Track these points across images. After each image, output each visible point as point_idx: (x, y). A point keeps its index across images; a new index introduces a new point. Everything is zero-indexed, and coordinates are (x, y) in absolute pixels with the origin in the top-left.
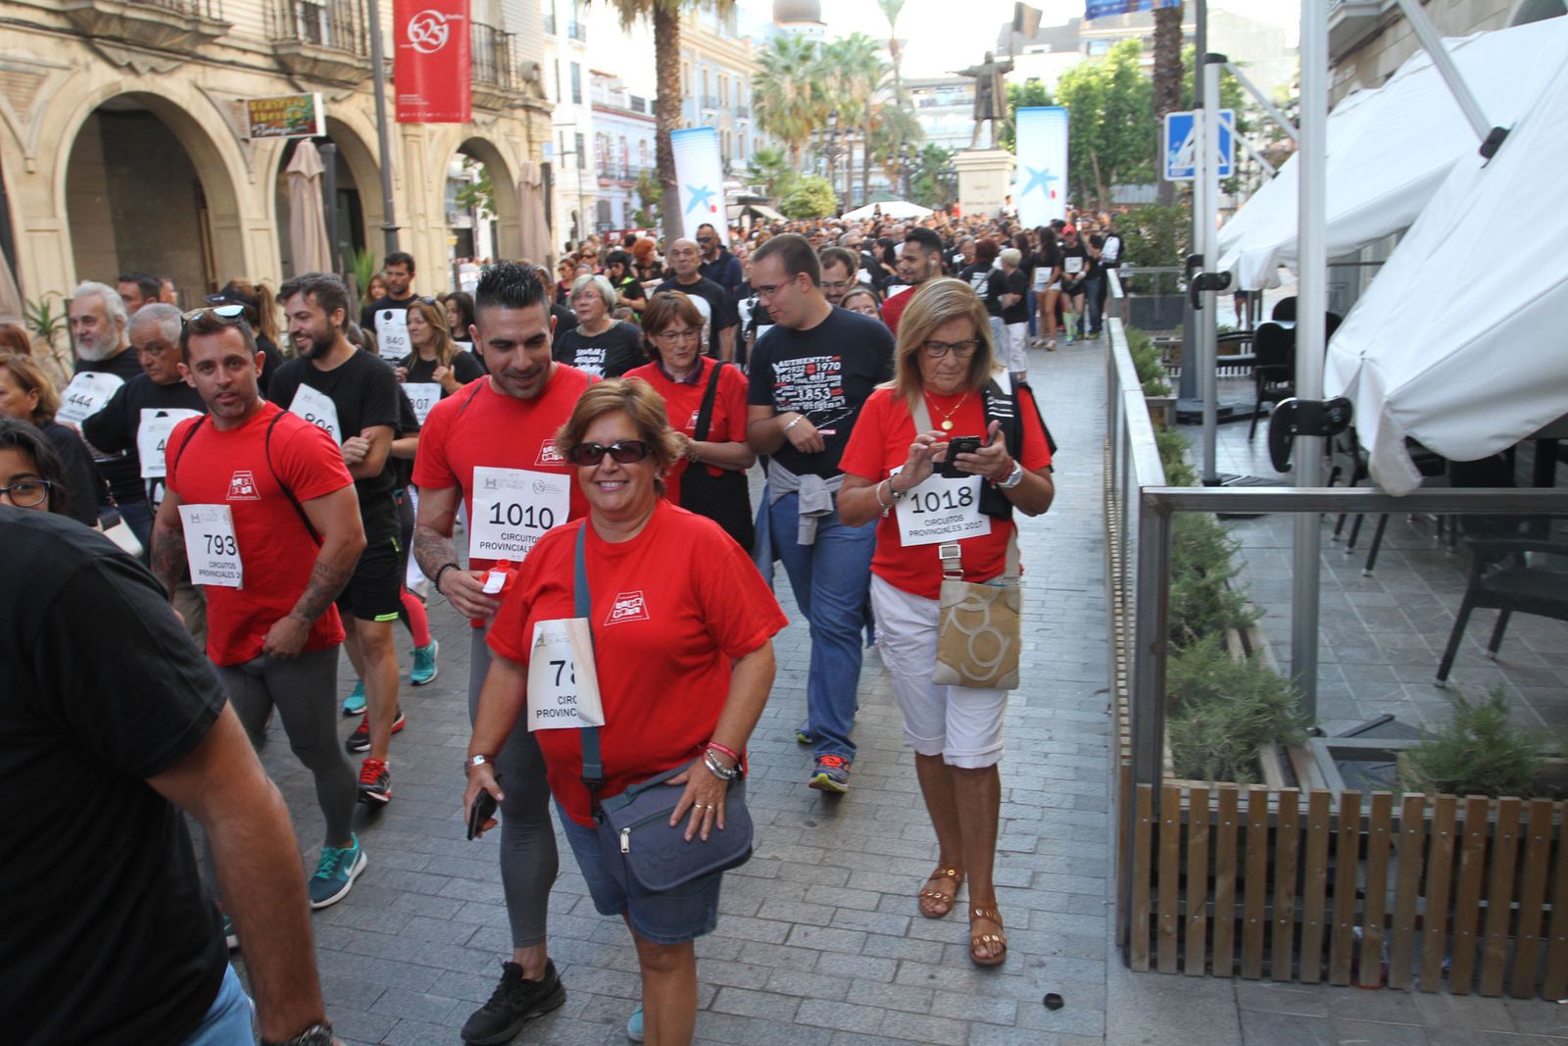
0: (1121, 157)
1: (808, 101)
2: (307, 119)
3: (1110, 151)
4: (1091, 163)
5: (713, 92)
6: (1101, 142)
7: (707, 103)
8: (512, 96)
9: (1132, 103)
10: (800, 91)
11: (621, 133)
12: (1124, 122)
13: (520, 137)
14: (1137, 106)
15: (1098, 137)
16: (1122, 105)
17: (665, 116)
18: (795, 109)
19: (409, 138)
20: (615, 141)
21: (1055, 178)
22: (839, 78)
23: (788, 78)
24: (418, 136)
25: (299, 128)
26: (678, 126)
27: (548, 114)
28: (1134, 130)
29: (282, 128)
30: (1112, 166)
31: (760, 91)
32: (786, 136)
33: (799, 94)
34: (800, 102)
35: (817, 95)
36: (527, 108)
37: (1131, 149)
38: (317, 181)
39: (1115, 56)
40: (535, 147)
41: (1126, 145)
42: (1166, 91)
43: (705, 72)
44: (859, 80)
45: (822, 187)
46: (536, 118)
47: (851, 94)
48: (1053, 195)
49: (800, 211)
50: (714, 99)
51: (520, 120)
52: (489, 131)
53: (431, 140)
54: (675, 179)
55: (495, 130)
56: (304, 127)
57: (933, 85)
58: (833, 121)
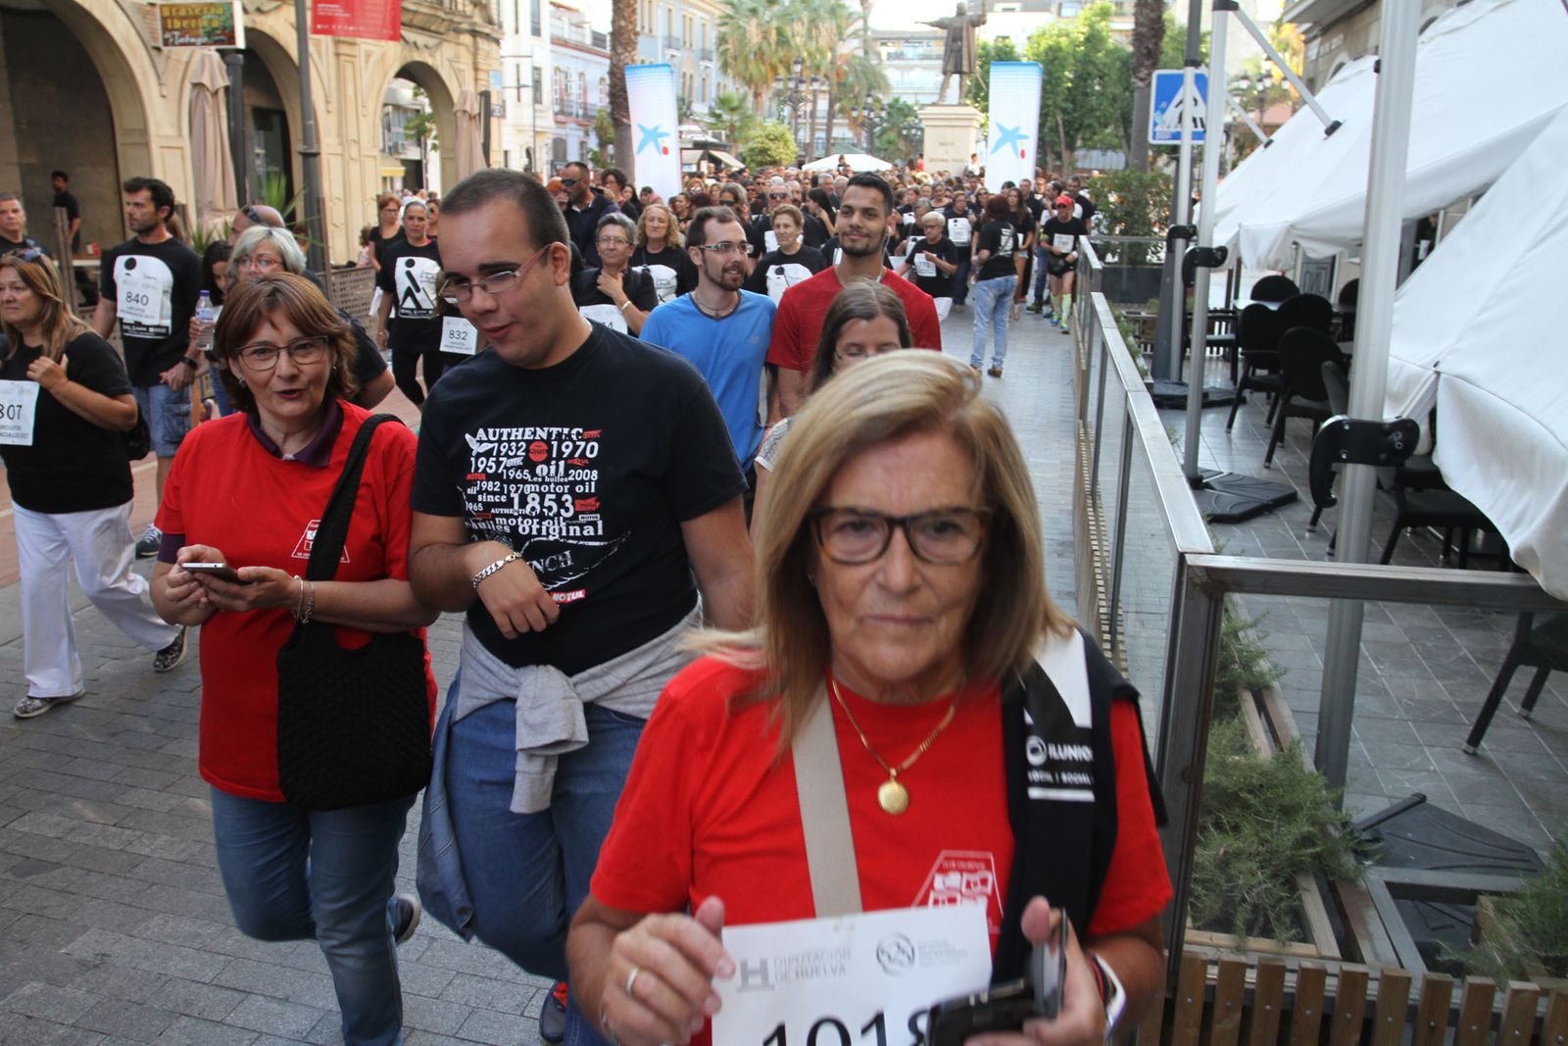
0: (1087, 122)
1: (773, 47)
2: (224, 28)
3: (1076, 115)
4: (1057, 125)
5: (677, 32)
6: (1070, 106)
7: (670, 42)
8: (457, 19)
9: (1101, 67)
10: (765, 36)
11: (580, 70)
12: (1092, 88)
13: (465, 64)
14: (1106, 71)
15: (1066, 100)
16: (1091, 69)
17: (620, 50)
18: (760, 54)
19: (342, 58)
20: (575, 77)
21: (1025, 137)
22: (806, 24)
23: (754, 22)
24: (354, 56)
25: (216, 38)
26: (633, 61)
27: (497, 42)
28: (1101, 95)
29: (197, 37)
30: (1078, 130)
31: (725, 34)
32: (749, 81)
33: (765, 38)
34: (765, 46)
35: (783, 40)
36: (474, 33)
37: (1098, 114)
38: (221, 95)
39: (1086, 19)
40: (481, 75)
41: (1092, 110)
42: (1145, 51)
43: (670, 10)
44: (827, 27)
45: (783, 135)
46: (483, 44)
47: (817, 42)
48: (1023, 154)
49: (759, 158)
50: (678, 40)
51: (466, 46)
52: (431, 56)
53: (367, 61)
54: (628, 118)
55: (438, 55)
56: (222, 37)
57: (902, 38)
58: (798, 68)
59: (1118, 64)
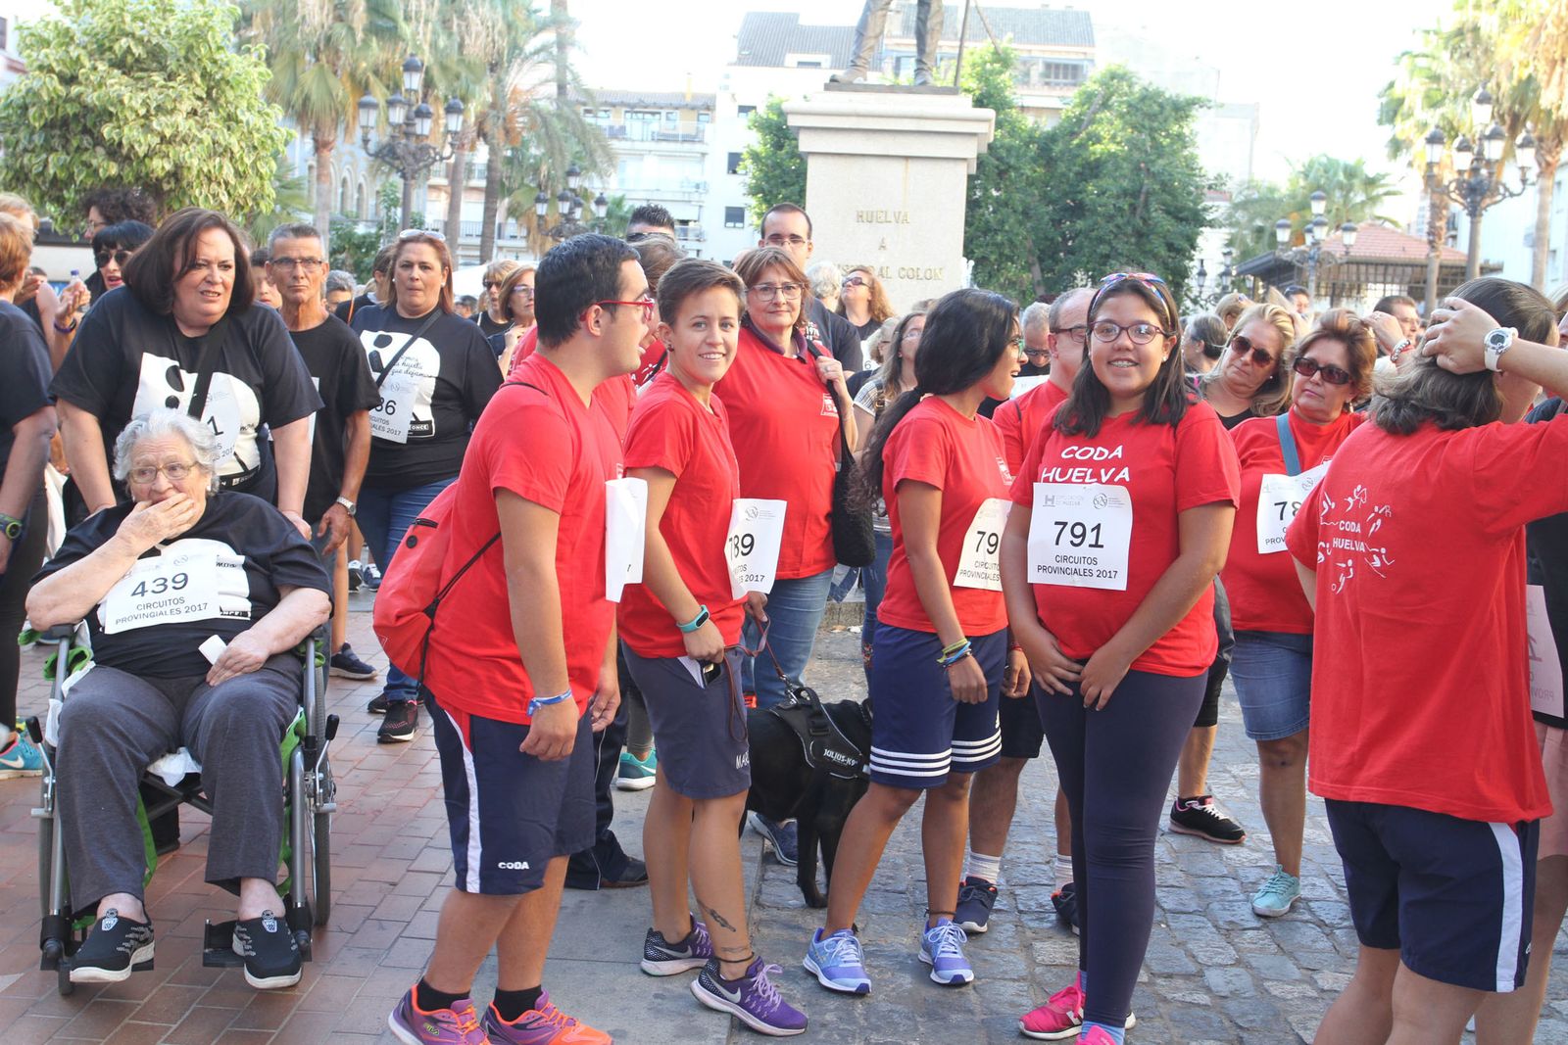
1: (360, 36)
10: (341, 12)
12: (986, 190)
14: (1013, 161)
18: (326, 47)
28: (1001, 204)
33: (339, 19)
34: (340, 30)
35: (382, 21)
37: (999, 238)
39: (974, 65)
47: (461, 46)
57: (623, 104)
58: (414, 81)
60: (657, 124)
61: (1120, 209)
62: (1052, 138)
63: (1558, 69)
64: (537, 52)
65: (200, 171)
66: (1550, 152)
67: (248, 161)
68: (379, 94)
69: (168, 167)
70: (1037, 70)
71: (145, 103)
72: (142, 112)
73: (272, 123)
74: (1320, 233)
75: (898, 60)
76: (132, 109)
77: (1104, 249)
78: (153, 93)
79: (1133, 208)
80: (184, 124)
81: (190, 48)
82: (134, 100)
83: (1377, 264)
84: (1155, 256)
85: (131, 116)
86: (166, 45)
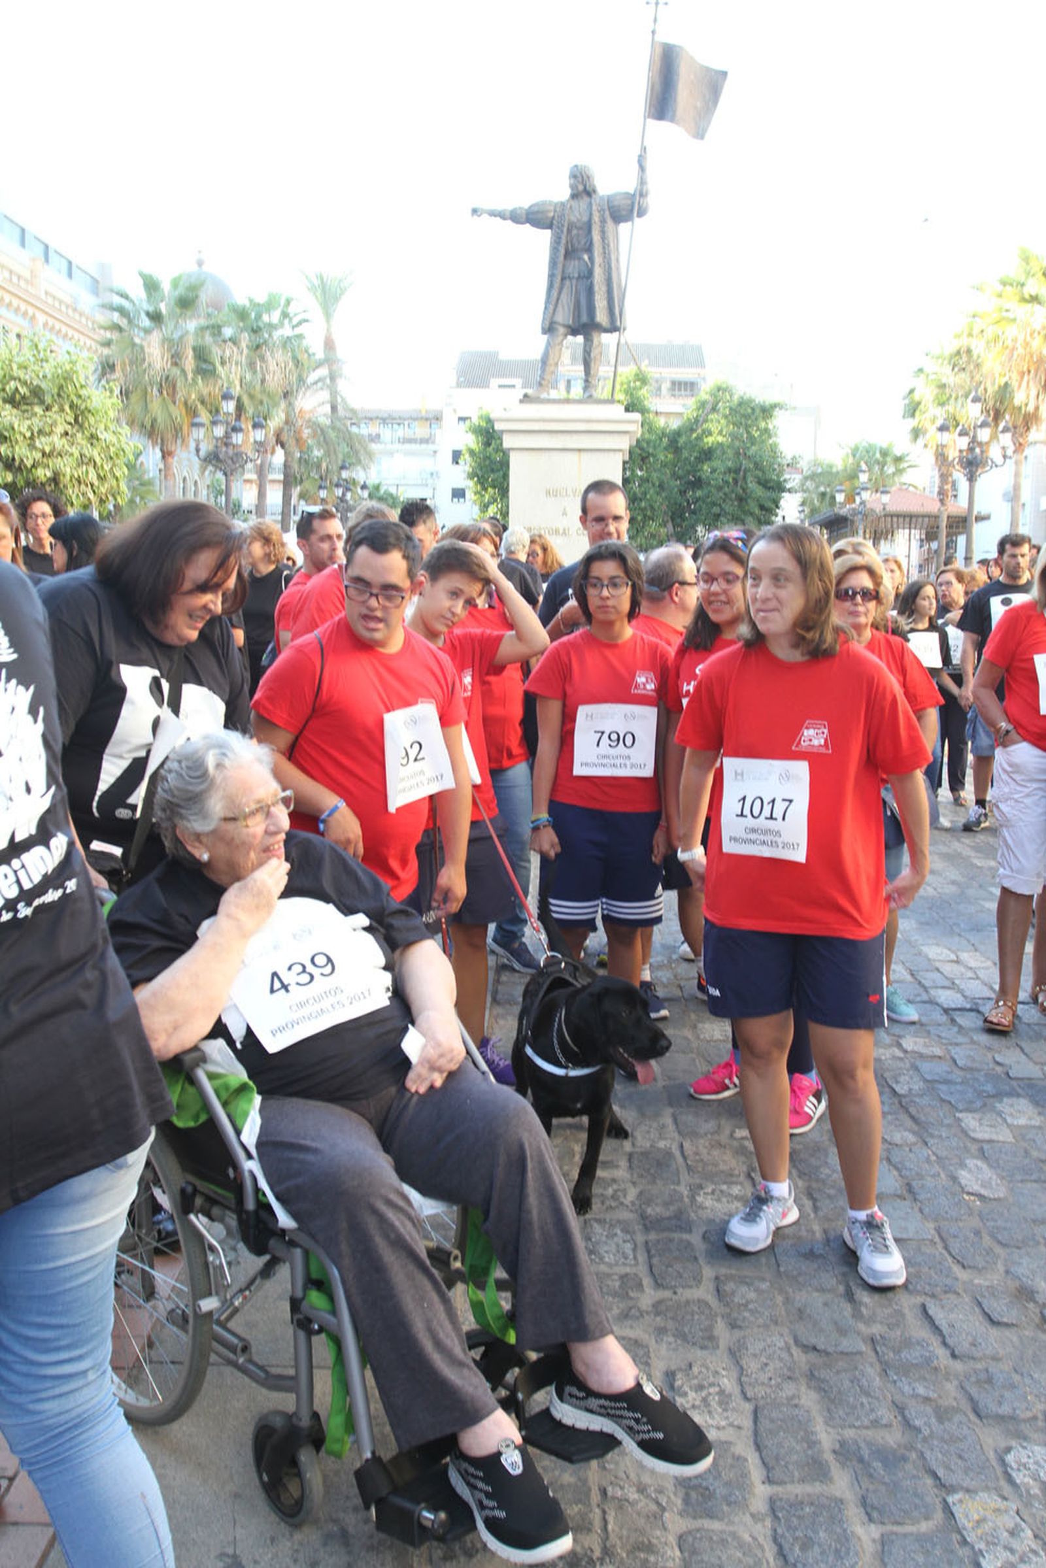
1: (190, 376)
10: (176, 359)
12: (633, 471)
14: (651, 450)
18: (168, 386)
22: (245, 350)
23: (156, 337)
28: (643, 480)
31: (108, 357)
32: (151, 432)
33: (175, 364)
34: (176, 375)
35: (205, 365)
37: (643, 504)
47: (263, 381)
57: (377, 418)
58: (230, 407)
59: (665, 440)
60: (400, 432)
61: (727, 482)
62: (678, 433)
63: (1026, 378)
64: (316, 383)
65: (72, 477)
66: (1021, 435)
67: (107, 468)
68: (204, 417)
69: (49, 474)
70: (666, 386)
71: (29, 428)
72: (28, 434)
73: (123, 439)
74: (865, 495)
75: (569, 382)
76: (20, 433)
77: (716, 510)
78: (35, 420)
79: (736, 481)
80: (59, 443)
81: (61, 387)
82: (22, 427)
83: (904, 517)
84: (752, 514)
85: (20, 438)
86: (43, 385)
